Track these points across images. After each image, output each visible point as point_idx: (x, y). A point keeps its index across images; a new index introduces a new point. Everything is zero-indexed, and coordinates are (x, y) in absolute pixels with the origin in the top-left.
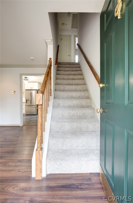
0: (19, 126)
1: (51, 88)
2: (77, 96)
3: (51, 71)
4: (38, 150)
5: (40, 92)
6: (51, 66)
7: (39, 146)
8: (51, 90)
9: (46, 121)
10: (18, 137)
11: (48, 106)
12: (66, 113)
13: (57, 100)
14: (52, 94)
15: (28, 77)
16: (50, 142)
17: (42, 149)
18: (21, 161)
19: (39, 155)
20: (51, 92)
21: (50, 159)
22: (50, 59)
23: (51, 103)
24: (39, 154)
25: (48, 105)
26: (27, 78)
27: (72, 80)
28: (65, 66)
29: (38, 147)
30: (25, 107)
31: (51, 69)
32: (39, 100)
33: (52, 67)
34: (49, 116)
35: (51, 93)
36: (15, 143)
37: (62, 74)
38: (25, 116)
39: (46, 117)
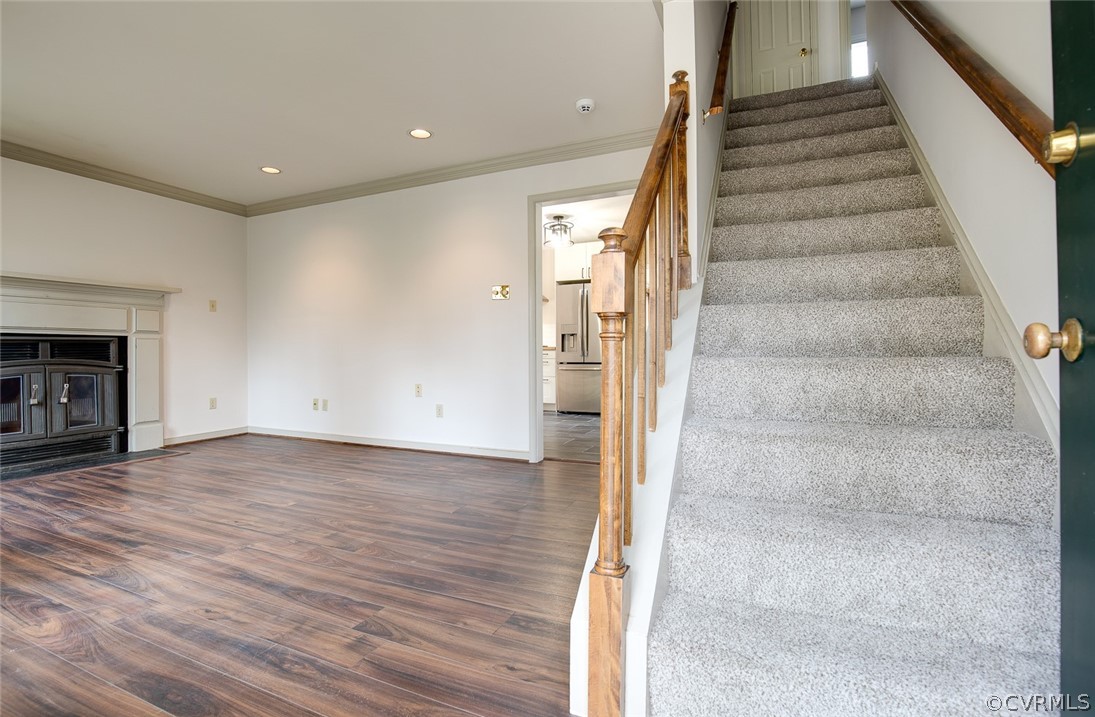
0: (526, 462)
1: (685, 242)
2: (866, 279)
3: (683, 143)
4: (603, 571)
5: (612, 243)
6: (686, 116)
7: (608, 548)
8: (684, 253)
9: (654, 425)
10: (516, 510)
11: (668, 345)
12: (786, 383)
13: (722, 308)
14: (695, 276)
16: (677, 543)
17: (622, 569)
18: (523, 624)
19: (605, 599)
20: (685, 263)
21: (671, 640)
22: (680, 76)
23: (685, 329)
24: (609, 595)
25: (668, 335)
26: (563, 221)
27: (822, 191)
28: (782, 112)
29: (602, 557)
30: (558, 370)
31: (683, 132)
32: (610, 290)
33: (692, 123)
34: (672, 399)
35: (684, 270)
36: (503, 535)
37: (756, 160)
38: (556, 417)
39: (653, 404)
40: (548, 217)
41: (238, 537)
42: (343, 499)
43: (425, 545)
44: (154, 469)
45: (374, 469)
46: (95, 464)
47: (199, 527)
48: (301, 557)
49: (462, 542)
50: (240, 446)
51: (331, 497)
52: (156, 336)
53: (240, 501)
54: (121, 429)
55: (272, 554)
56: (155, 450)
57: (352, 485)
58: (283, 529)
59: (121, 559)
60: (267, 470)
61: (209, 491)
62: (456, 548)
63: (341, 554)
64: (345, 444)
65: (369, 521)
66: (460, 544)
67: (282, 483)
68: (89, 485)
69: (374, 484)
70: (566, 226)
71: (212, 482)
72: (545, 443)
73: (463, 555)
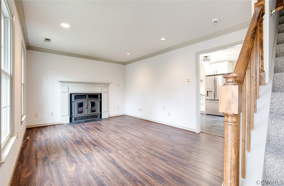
0: (195, 133)
1: (262, 66)
3: (261, 26)
6: (263, 14)
8: (262, 71)
10: (190, 152)
11: (255, 111)
14: (267, 81)
15: (209, 56)
20: (263, 75)
30: (206, 102)
31: (261, 21)
35: (262, 78)
36: (185, 162)
38: (205, 116)
39: (249, 140)
40: (203, 57)
41: (116, 148)
42: (142, 139)
43: (161, 161)
44: (105, 124)
45: (151, 129)
46: (95, 121)
47: (109, 143)
48: (128, 158)
49: (172, 162)
50: (123, 118)
51: (139, 138)
52: (107, 93)
53: (119, 136)
54: (100, 113)
55: (122, 156)
56: (106, 118)
57: (145, 134)
58: (126, 147)
59: (92, 150)
60: (127, 126)
61: (114, 131)
62: (170, 165)
63: (137, 159)
64: (146, 120)
65: (147, 148)
66: (171, 163)
67: (129, 131)
68: (93, 127)
69: (150, 135)
70: (208, 59)
71: (115, 129)
72: (201, 125)
73: (171, 168)
